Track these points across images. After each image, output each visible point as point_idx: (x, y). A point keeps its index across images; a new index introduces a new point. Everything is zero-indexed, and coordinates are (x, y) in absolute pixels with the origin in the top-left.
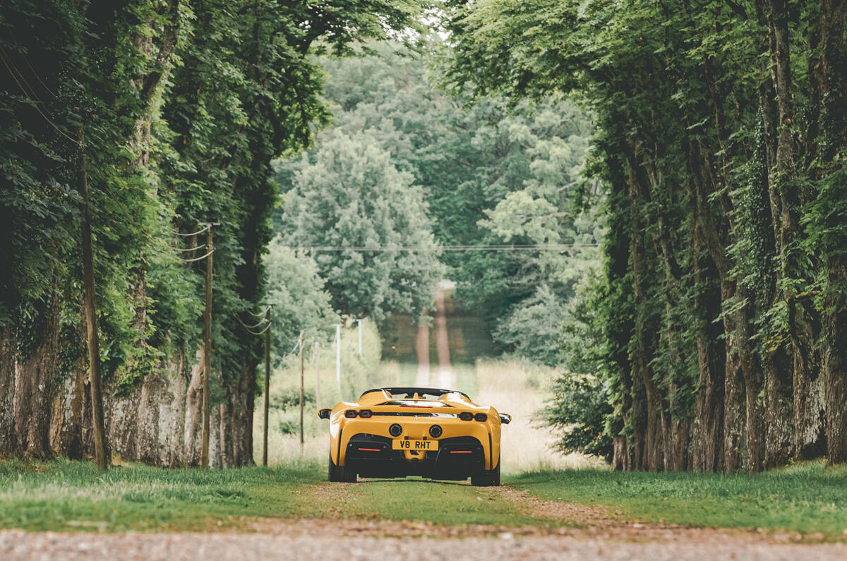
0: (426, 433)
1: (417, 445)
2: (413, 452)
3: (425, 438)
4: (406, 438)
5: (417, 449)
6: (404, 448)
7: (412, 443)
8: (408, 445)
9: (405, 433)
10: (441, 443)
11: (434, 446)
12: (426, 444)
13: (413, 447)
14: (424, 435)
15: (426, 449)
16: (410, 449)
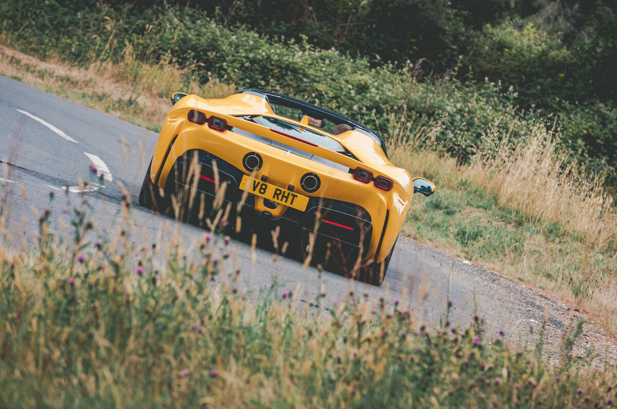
0: (295, 181)
1: (276, 194)
2: (267, 203)
3: (291, 188)
4: (264, 179)
5: (275, 200)
6: (257, 193)
7: (271, 189)
8: (263, 190)
9: (265, 171)
10: (313, 201)
11: (301, 203)
12: (290, 198)
13: (269, 194)
14: (291, 183)
15: (288, 204)
16: (265, 196)
